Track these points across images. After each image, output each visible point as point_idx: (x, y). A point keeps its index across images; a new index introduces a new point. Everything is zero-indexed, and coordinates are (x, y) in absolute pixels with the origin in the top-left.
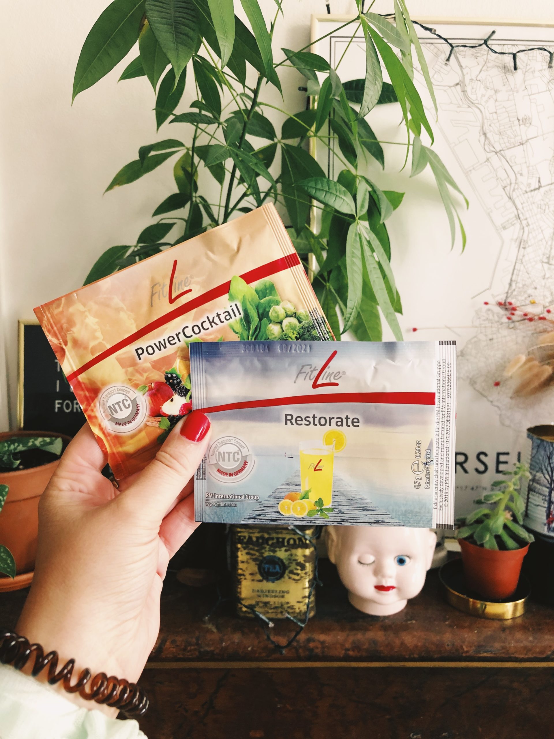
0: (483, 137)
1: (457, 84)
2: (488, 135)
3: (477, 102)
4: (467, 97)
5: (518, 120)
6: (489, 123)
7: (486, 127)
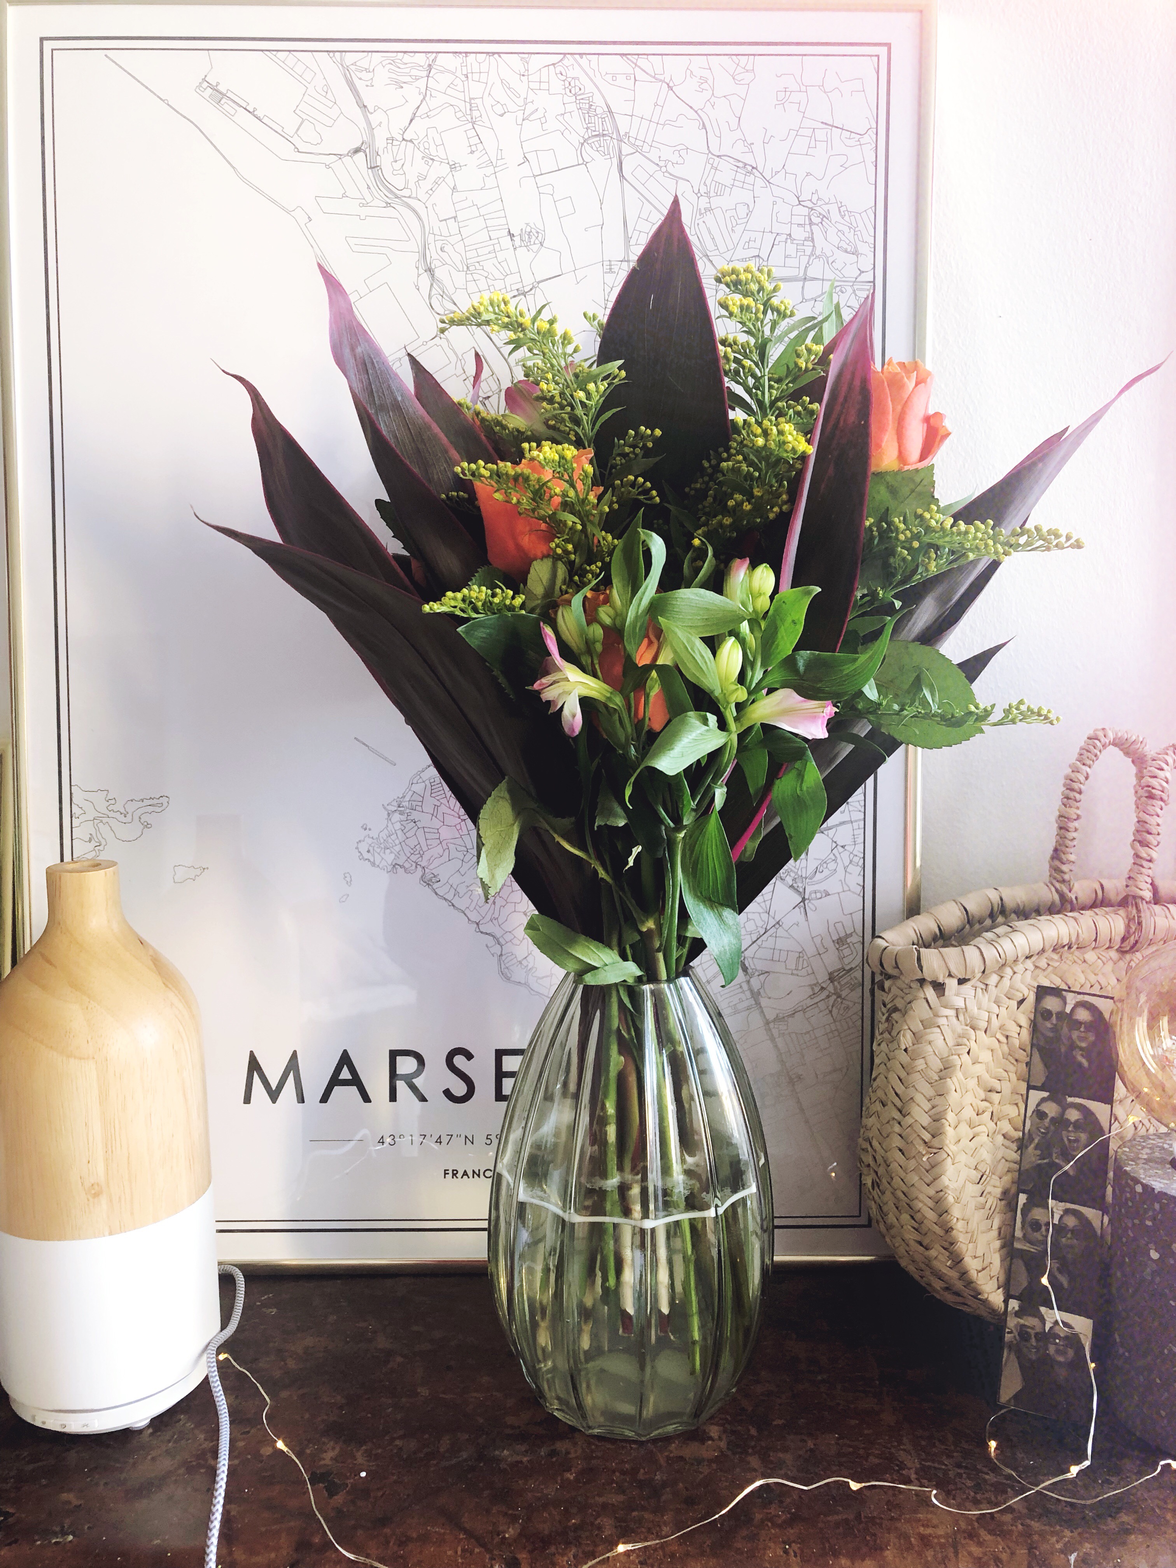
0: (425, 279)
1: (357, 151)
2: (438, 273)
3: (406, 193)
4: (382, 181)
5: (512, 235)
6: (439, 244)
7: (432, 252)
